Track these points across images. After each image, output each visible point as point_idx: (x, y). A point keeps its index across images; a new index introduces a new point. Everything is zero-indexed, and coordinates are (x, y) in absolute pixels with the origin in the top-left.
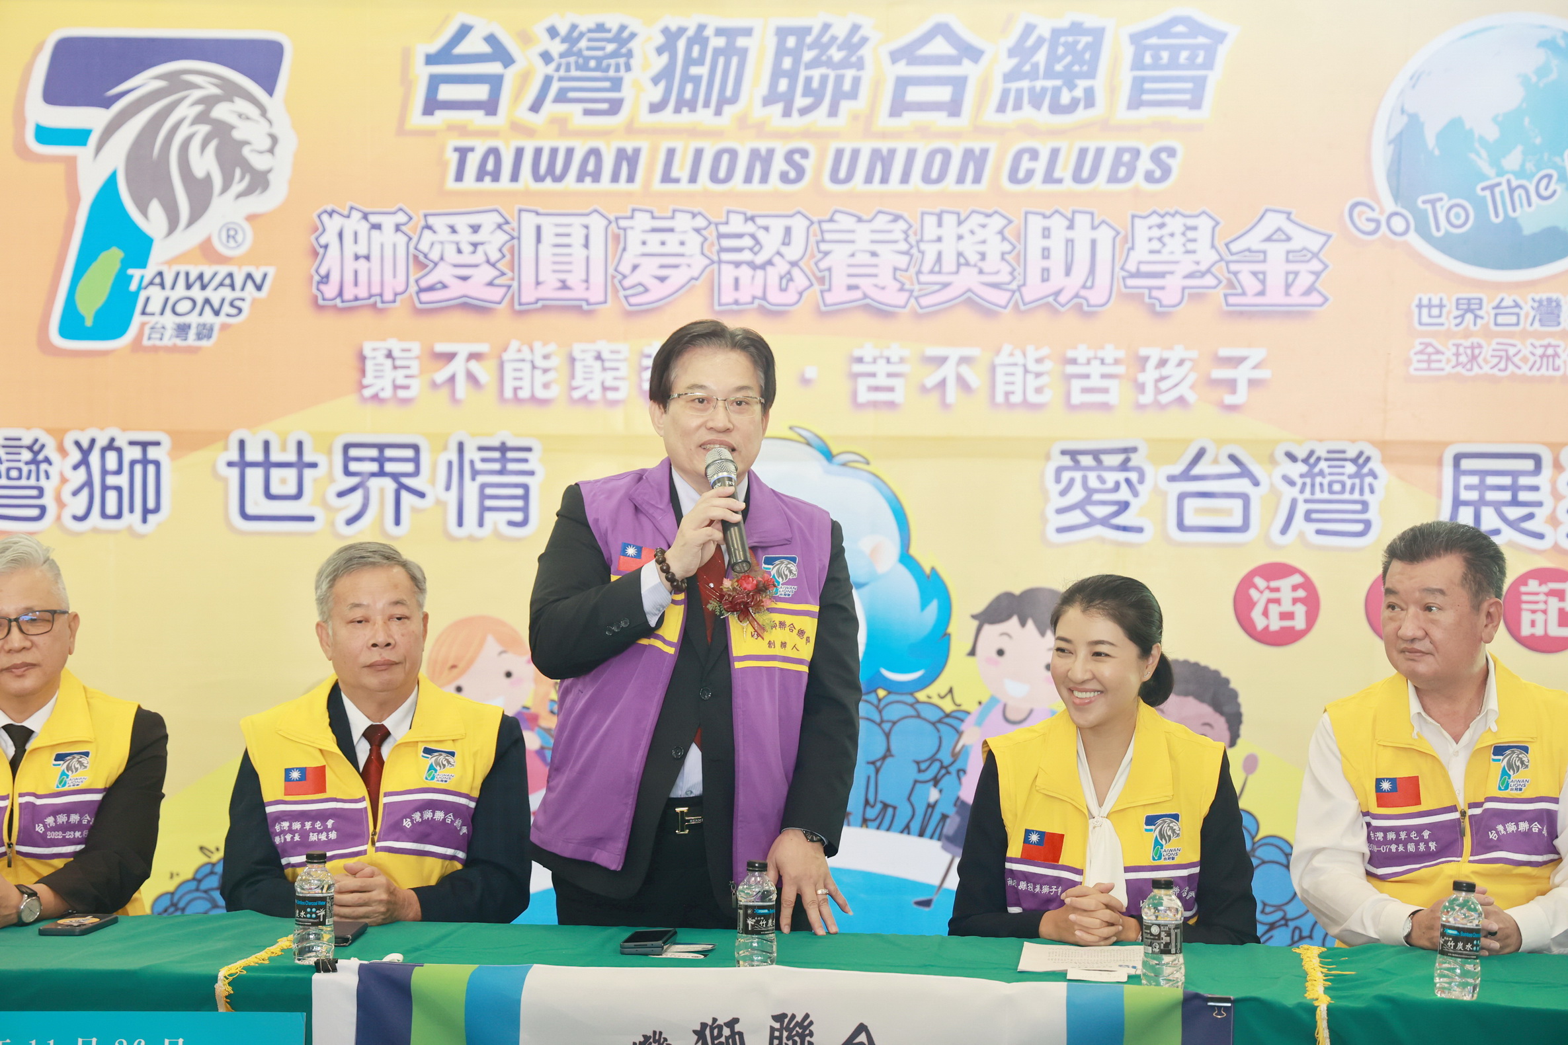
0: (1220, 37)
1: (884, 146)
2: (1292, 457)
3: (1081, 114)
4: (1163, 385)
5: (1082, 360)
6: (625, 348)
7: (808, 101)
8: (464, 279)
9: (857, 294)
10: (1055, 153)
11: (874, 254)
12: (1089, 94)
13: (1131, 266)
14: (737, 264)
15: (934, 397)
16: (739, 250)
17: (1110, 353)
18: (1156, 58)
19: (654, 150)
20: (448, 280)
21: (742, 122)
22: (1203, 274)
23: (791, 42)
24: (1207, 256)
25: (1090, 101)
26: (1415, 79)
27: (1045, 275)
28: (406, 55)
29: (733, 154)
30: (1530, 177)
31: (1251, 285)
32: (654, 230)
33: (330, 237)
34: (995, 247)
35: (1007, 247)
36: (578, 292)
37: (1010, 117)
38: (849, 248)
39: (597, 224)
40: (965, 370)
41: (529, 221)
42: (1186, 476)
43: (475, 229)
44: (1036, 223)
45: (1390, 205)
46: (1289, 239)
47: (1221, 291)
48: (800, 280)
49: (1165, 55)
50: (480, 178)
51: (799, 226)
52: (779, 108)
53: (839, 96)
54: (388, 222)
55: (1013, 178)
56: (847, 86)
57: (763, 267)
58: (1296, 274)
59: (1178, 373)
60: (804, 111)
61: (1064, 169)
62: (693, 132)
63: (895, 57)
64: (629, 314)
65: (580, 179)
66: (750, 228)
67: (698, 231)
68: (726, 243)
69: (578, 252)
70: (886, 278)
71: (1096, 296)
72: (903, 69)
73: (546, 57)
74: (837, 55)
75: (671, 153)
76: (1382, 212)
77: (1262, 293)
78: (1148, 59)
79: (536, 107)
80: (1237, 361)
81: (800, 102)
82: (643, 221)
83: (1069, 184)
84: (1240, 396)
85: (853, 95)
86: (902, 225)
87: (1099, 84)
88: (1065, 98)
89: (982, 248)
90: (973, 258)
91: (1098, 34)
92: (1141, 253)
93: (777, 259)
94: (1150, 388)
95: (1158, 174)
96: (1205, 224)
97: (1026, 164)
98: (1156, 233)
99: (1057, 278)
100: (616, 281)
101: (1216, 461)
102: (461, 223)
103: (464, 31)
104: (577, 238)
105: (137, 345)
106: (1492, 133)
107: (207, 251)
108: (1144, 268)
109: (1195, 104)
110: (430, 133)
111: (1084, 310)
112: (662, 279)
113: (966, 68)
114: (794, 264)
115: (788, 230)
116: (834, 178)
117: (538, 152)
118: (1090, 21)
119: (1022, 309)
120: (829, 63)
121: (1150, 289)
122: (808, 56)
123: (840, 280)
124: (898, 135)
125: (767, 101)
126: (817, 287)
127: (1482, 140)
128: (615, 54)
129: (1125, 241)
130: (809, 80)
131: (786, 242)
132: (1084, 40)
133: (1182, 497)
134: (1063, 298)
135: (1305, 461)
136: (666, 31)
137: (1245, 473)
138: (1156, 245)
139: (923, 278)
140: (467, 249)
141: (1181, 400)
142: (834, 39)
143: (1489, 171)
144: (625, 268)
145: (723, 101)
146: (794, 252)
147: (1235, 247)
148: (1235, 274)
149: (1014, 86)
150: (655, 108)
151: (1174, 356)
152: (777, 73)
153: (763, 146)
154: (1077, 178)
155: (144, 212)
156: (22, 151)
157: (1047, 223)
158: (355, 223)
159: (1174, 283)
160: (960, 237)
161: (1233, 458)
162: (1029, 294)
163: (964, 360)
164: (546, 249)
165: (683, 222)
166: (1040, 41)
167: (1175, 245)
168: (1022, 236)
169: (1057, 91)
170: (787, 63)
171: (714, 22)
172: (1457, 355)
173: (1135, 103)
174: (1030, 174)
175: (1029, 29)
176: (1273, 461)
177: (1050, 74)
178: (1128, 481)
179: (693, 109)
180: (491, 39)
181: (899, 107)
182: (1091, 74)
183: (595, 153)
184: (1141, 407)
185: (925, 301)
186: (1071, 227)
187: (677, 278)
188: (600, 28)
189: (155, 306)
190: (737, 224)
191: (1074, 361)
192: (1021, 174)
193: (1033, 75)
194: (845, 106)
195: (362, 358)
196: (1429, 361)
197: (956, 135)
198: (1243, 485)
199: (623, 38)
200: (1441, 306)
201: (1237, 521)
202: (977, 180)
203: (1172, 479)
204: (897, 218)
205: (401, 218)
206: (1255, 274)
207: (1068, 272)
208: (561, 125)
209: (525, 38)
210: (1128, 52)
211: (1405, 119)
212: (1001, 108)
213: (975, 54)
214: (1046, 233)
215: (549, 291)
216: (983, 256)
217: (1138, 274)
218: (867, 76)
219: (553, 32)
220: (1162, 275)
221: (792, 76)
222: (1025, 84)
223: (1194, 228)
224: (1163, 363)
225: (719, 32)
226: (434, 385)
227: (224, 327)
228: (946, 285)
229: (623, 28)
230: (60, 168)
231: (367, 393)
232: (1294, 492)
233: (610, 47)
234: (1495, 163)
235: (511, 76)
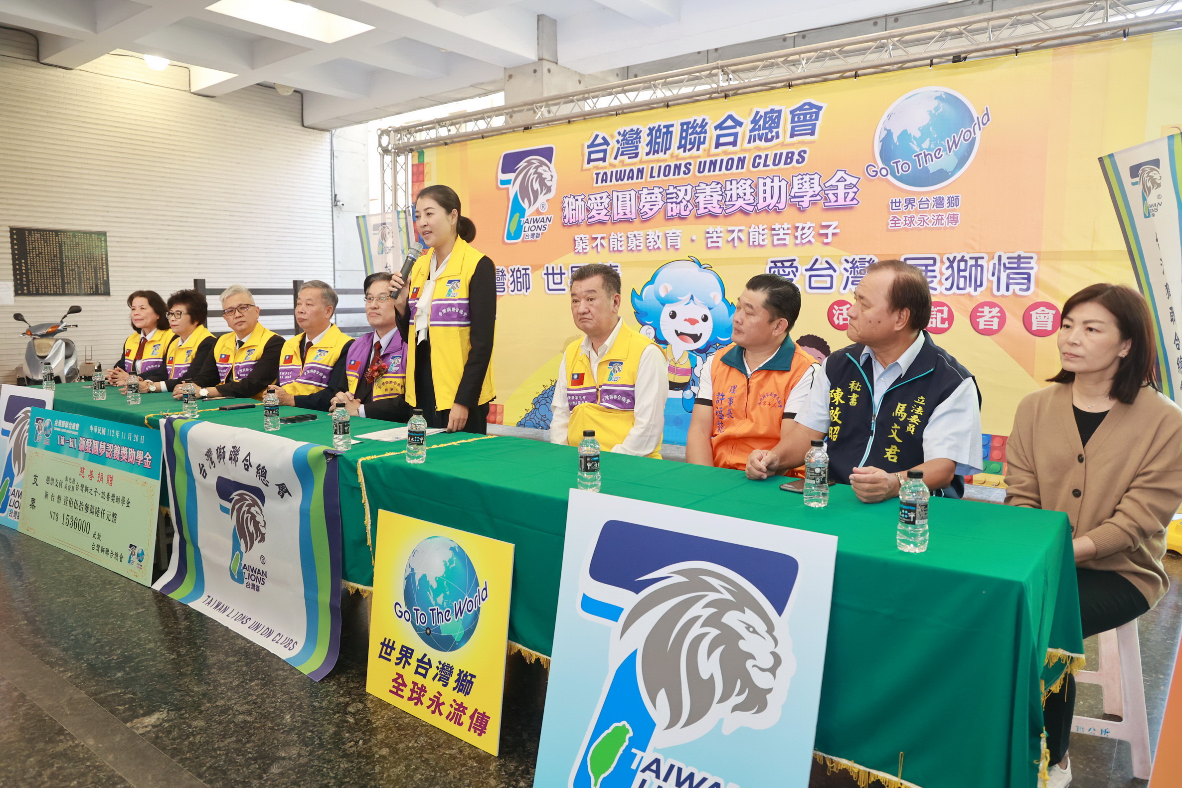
0: (820, 108)
1: (713, 159)
2: (847, 261)
3: (775, 141)
4: (804, 237)
5: (777, 229)
6: (641, 233)
7: (691, 146)
8: (599, 214)
9: (707, 210)
10: (767, 156)
11: (712, 196)
12: (777, 133)
13: (792, 194)
14: (672, 203)
15: (731, 244)
16: (672, 198)
17: (786, 226)
18: (799, 118)
19: (648, 167)
20: (595, 215)
21: (672, 156)
22: (816, 196)
23: (685, 127)
24: (817, 189)
25: (778, 137)
26: (889, 116)
27: (765, 199)
28: (583, 145)
29: (670, 166)
30: (932, 151)
31: (833, 198)
32: (649, 194)
33: (566, 205)
34: (749, 191)
35: (752, 190)
36: (629, 216)
37: (752, 145)
38: (704, 195)
39: (633, 193)
40: (740, 234)
41: (615, 194)
42: (811, 269)
43: (601, 198)
44: (761, 181)
45: (881, 165)
46: (845, 180)
47: (822, 201)
48: (690, 207)
49: (802, 117)
50: (602, 182)
51: (689, 188)
52: (682, 149)
53: (700, 143)
54: (580, 198)
55: (754, 166)
56: (702, 140)
57: (679, 203)
58: (848, 193)
59: (808, 232)
60: (689, 150)
61: (770, 162)
62: (658, 161)
63: (716, 128)
64: (643, 222)
65: (628, 180)
66: (675, 190)
67: (660, 193)
68: (669, 196)
69: (628, 203)
70: (715, 204)
71: (781, 206)
72: (719, 132)
73: (618, 142)
74: (698, 130)
75: (652, 168)
76: (878, 168)
77: (836, 201)
78: (796, 119)
79: (616, 158)
80: (828, 227)
81: (688, 147)
82: (645, 191)
83: (771, 167)
84: (829, 240)
85: (704, 143)
86: (720, 186)
87: (780, 130)
88: (769, 136)
89: (744, 191)
90: (742, 195)
91: (780, 112)
92: (795, 190)
93: (683, 200)
94: (799, 238)
95: (800, 160)
96: (816, 177)
97: (758, 161)
98: (800, 181)
99: (769, 201)
100: (638, 211)
101: (821, 264)
102: (598, 196)
103: (597, 136)
104: (628, 199)
105: (523, 241)
106: (918, 134)
107: (538, 212)
108: (797, 195)
109: (812, 134)
110: (589, 170)
111: (778, 211)
112: (651, 209)
113: (738, 129)
114: (688, 201)
115: (686, 190)
116: (699, 172)
117: (617, 172)
118: (777, 108)
119: (758, 212)
120: (697, 133)
121: (799, 202)
122: (690, 131)
123: (702, 206)
124: (718, 155)
125: (679, 148)
126: (695, 209)
127: (915, 138)
128: (636, 138)
129: (790, 185)
130: (691, 139)
131: (686, 195)
132: (775, 115)
133: (811, 276)
134: (770, 207)
135: (852, 262)
136: (650, 129)
137: (831, 267)
138: (800, 186)
139: (727, 203)
140: (599, 204)
141: (809, 242)
142: (697, 124)
143: (917, 149)
144: (641, 207)
145: (667, 149)
146: (688, 198)
147: (827, 185)
148: (827, 194)
149: (753, 134)
150: (647, 154)
151: (807, 226)
152: (681, 138)
153: (678, 163)
154: (774, 164)
155: (524, 202)
156: (498, 188)
157: (765, 181)
158: (572, 200)
159: (807, 199)
160: (738, 188)
161: (827, 262)
162: (760, 206)
163: (740, 231)
164: (620, 203)
165: (656, 190)
166: (761, 116)
167: (807, 185)
168: (757, 186)
169: (767, 134)
170: (684, 134)
171: (663, 124)
172: (906, 220)
173: (792, 136)
174: (759, 164)
175: (757, 113)
176: (841, 263)
177: (764, 128)
178: (792, 271)
179: (658, 153)
180: (604, 138)
181: (718, 145)
182: (778, 127)
183: (632, 170)
184: (796, 245)
185: (727, 211)
186: (772, 182)
187: (655, 208)
188: (632, 130)
189: (526, 229)
190: (671, 190)
191: (774, 229)
192: (756, 165)
193: (759, 129)
194: (702, 146)
195: (575, 241)
196: (895, 224)
197: (735, 153)
198: (830, 272)
199: (638, 132)
200: (900, 202)
201: (829, 285)
202: (742, 168)
203: (807, 270)
204: (718, 183)
205: (583, 197)
206: (834, 194)
207: (772, 198)
208: (622, 162)
209: (612, 136)
210: (790, 117)
211: (886, 132)
212: (749, 142)
213: (740, 124)
214: (765, 184)
215: (620, 216)
216: (745, 194)
217: (795, 197)
218: (708, 135)
219: (619, 133)
220: (802, 197)
221: (686, 138)
222: (756, 133)
223: (813, 179)
224: (803, 228)
225: (664, 127)
226: (593, 248)
227: (542, 233)
228: (734, 205)
229: (638, 129)
230: (505, 191)
231: (576, 251)
232: (848, 274)
233: (635, 136)
234: (919, 146)
235: (609, 148)
